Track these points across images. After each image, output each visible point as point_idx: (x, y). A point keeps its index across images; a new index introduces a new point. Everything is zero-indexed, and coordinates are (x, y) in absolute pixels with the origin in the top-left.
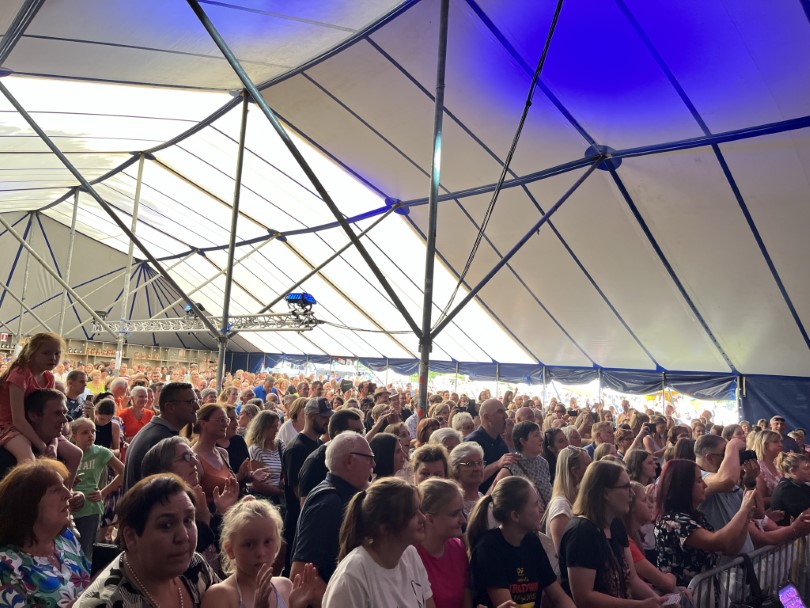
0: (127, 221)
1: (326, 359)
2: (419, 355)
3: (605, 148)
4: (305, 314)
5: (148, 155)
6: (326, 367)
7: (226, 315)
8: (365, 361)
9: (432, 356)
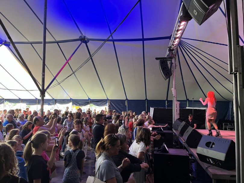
3: (85, 37)
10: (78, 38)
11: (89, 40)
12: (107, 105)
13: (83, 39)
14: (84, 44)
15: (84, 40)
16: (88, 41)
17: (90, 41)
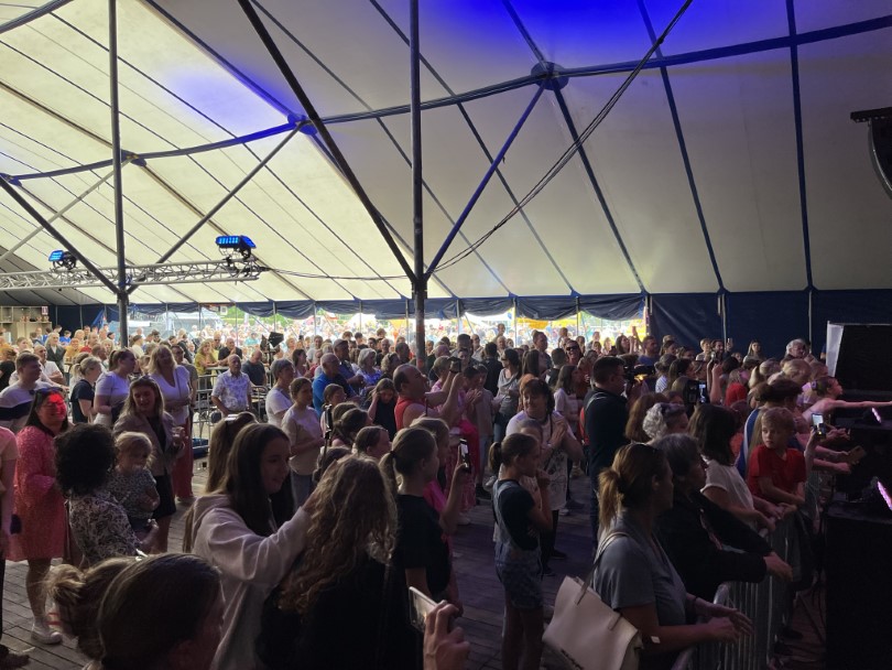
3: (553, 66)
4: (245, 260)
7: (122, 266)
8: (245, 306)
10: (527, 73)
11: (567, 75)
13: (544, 75)
14: (551, 94)
15: (549, 79)
16: (565, 82)
17: (571, 79)
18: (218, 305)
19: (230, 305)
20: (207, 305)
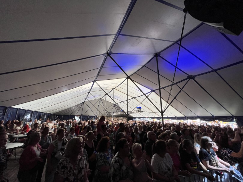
0: (113, 98)
1: (144, 118)
2: (161, 116)
3: (191, 75)
4: (140, 110)
5: (115, 89)
6: (144, 119)
7: (128, 112)
8: (151, 118)
9: (164, 116)
12: (234, 121)
14: (193, 80)
17: (196, 77)
18: (147, 117)
19: (149, 117)
20: (146, 117)
